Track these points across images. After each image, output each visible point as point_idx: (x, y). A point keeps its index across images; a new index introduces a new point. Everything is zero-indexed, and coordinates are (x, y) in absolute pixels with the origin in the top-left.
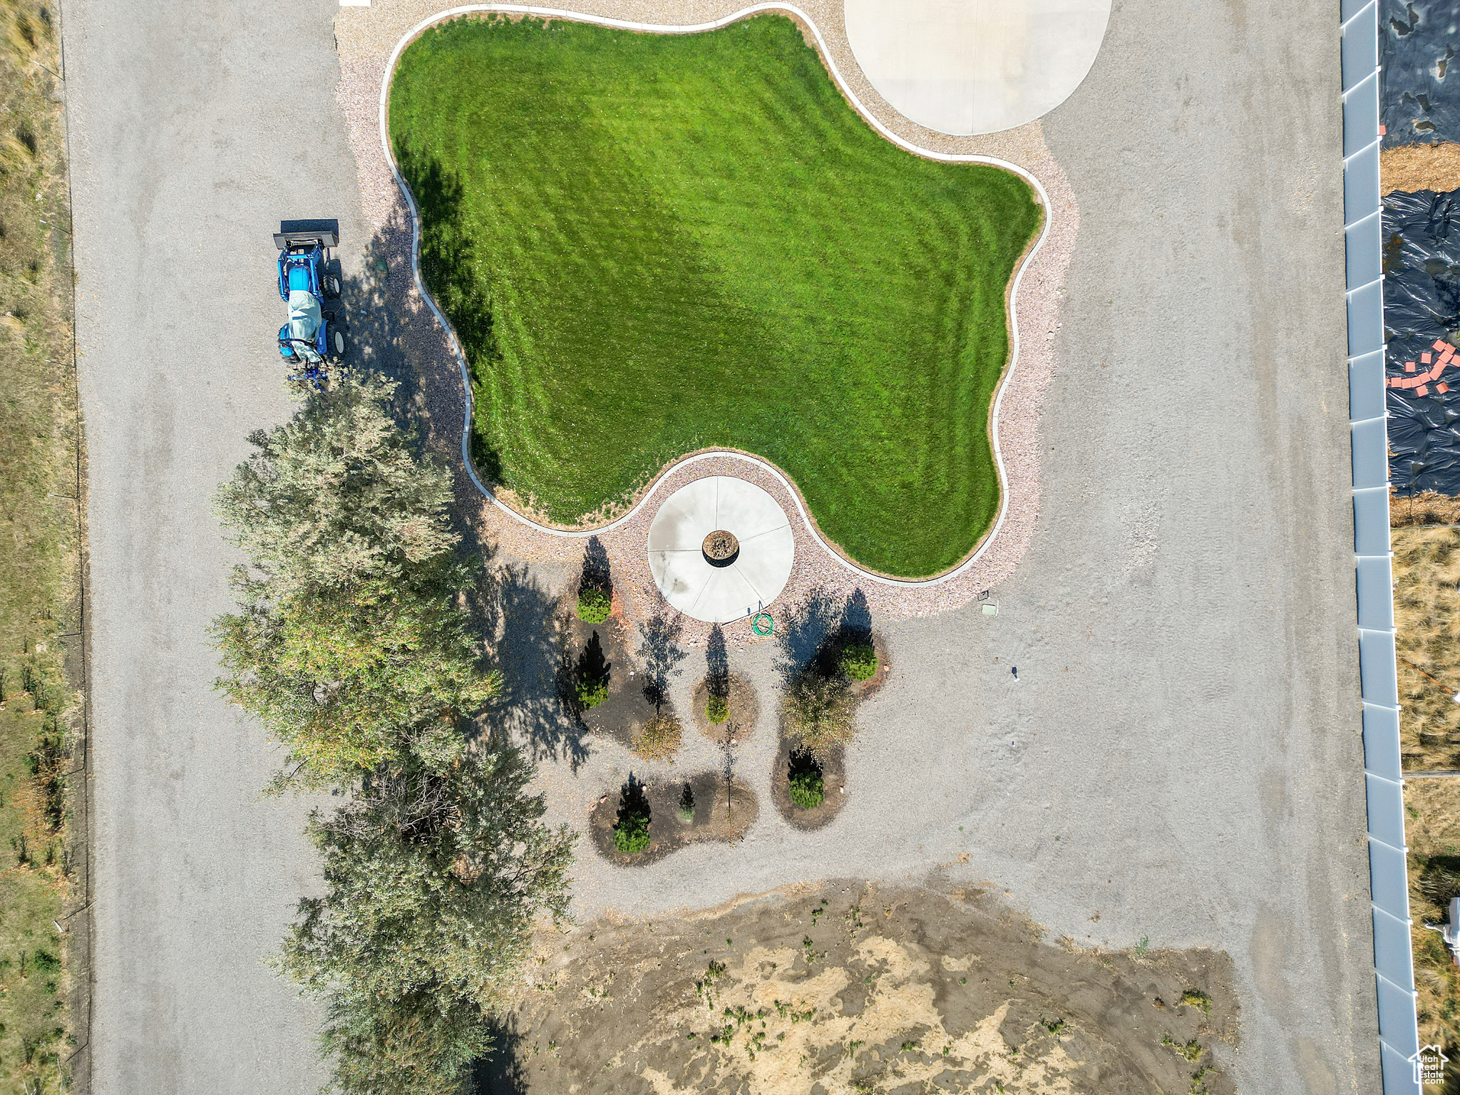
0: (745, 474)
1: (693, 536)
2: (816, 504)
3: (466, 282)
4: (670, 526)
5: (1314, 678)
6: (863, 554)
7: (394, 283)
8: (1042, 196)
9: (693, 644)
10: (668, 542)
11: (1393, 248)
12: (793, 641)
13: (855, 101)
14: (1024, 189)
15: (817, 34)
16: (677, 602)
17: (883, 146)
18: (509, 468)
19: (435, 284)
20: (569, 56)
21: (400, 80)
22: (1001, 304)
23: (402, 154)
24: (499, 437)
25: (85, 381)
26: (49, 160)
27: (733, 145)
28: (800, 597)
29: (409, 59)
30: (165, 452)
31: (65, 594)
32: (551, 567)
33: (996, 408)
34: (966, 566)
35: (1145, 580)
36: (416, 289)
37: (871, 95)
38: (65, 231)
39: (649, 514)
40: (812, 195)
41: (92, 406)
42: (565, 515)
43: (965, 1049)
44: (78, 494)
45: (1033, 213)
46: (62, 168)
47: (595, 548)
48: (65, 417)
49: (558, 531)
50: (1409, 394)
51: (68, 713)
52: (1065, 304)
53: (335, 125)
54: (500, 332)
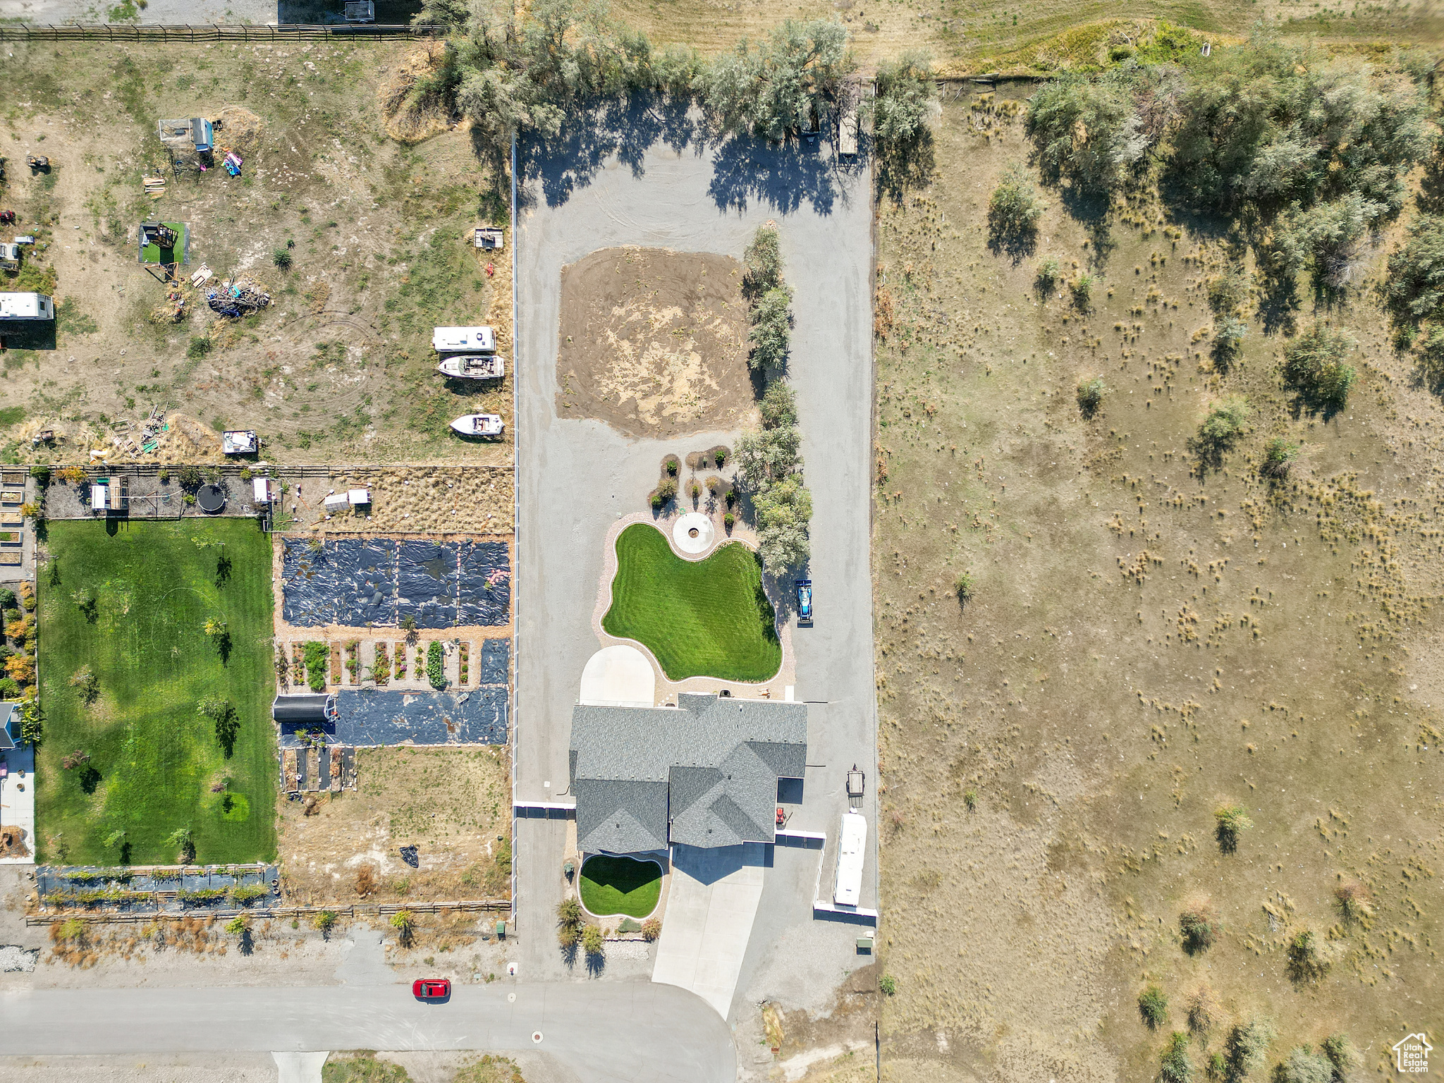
0: (686, 554)
1: (701, 536)
2: (667, 545)
3: (762, 609)
4: (708, 540)
5: (531, 493)
6: (655, 530)
7: (783, 610)
8: (602, 628)
9: (702, 507)
10: (708, 535)
11: (505, 611)
12: (674, 507)
13: (653, 656)
14: (606, 630)
15: (663, 674)
16: (706, 518)
17: (645, 643)
18: (752, 557)
19: (771, 609)
20: (731, 671)
21: (778, 665)
22: (614, 598)
23: (778, 645)
24: (754, 566)
25: (870, 585)
26: (878, 648)
27: (687, 645)
28: (672, 518)
29: (775, 671)
30: (848, 564)
31: (876, 526)
32: (741, 529)
33: (616, 570)
34: (626, 526)
35: (576, 521)
36: (776, 608)
37: (648, 657)
38: (875, 624)
39: (714, 544)
40: (665, 630)
41: (868, 578)
42: (737, 544)
43: (630, 393)
44: (872, 554)
45: (605, 623)
46: (875, 645)
47: (729, 533)
48: (875, 575)
49: (739, 540)
50: (502, 569)
51: (876, 493)
52: (596, 598)
53: (797, 654)
54: (753, 595)
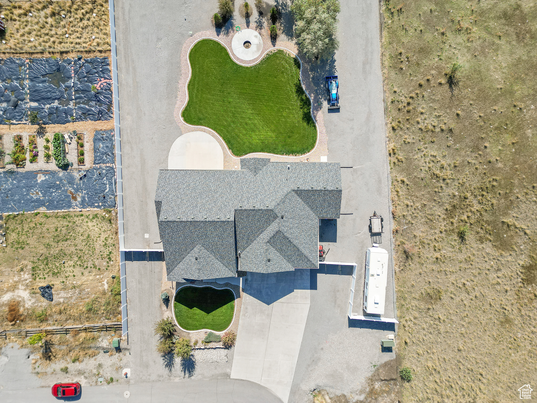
0: (242, 61)
1: (253, 47)
2: (227, 54)
3: (302, 100)
4: (258, 50)
5: (124, 20)
6: (218, 44)
7: (317, 101)
8: (182, 119)
9: (253, 24)
10: (258, 46)
11: (109, 109)
12: (232, 25)
13: (221, 139)
14: (185, 120)
15: (229, 152)
16: (256, 33)
17: (215, 129)
18: (292, 61)
19: (308, 100)
20: (280, 147)
21: (315, 142)
22: (190, 97)
23: (315, 126)
24: (294, 68)
25: (382, 79)
26: (389, 125)
27: (246, 130)
28: (231, 34)
29: (313, 146)
30: (364, 64)
31: (385, 33)
32: (283, 40)
33: (190, 75)
34: (196, 42)
35: (159, 39)
36: (312, 99)
37: (217, 140)
38: (386, 109)
39: (263, 52)
40: (229, 120)
41: (380, 73)
42: (280, 52)
44: (382, 55)
45: (183, 115)
46: (386, 124)
47: (274, 44)
48: (385, 71)
49: (282, 48)
50: (105, 78)
51: (384, 8)
52: (176, 97)
53: (329, 132)
54: (294, 90)
